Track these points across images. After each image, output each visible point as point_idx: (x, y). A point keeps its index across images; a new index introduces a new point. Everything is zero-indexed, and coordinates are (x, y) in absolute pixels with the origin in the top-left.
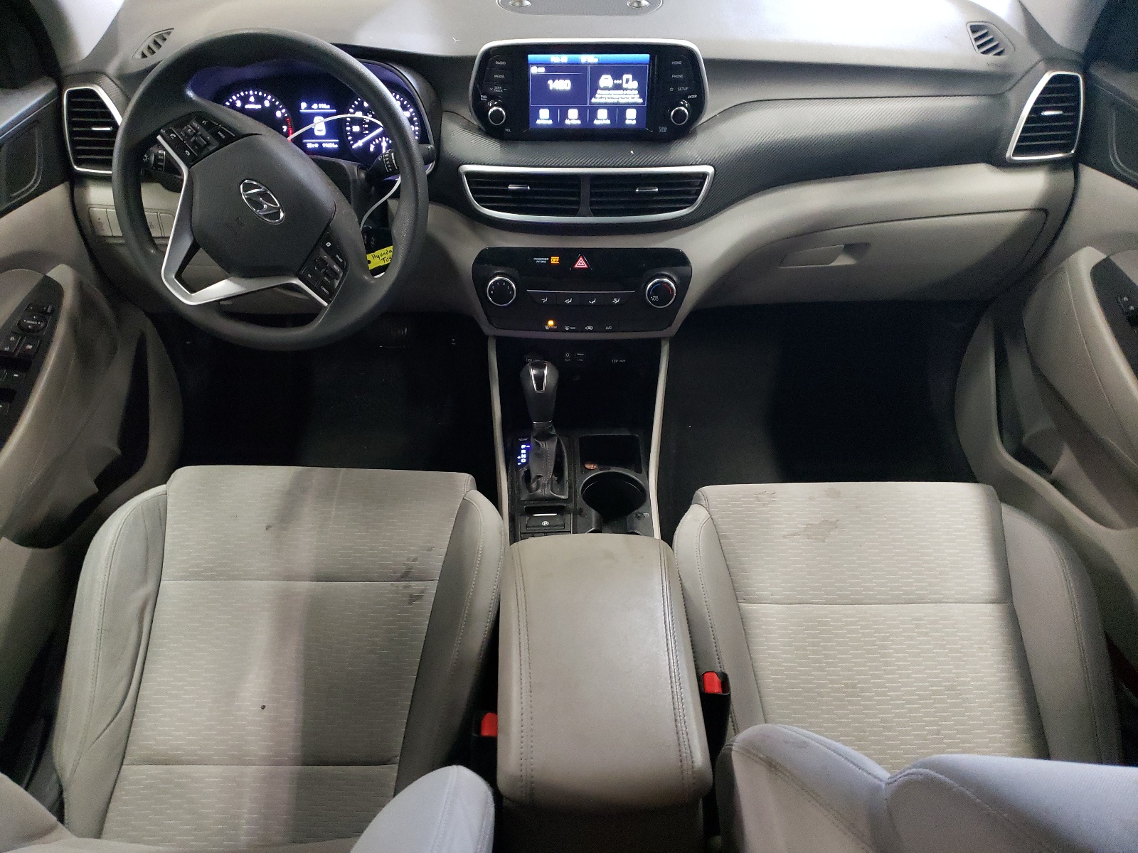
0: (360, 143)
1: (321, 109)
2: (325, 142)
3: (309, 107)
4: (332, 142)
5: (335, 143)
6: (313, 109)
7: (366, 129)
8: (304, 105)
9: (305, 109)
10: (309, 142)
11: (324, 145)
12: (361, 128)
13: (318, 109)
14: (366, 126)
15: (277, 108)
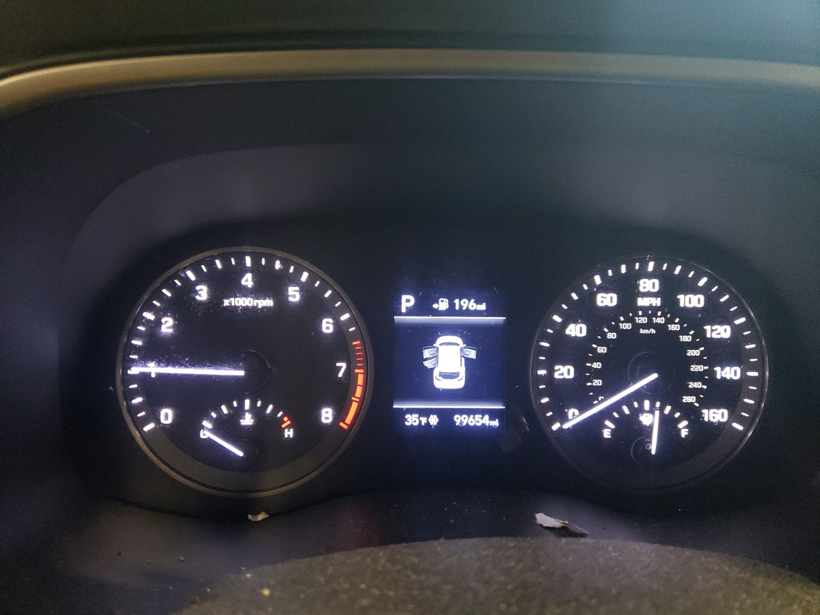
0: (575, 417)
1: (462, 312)
2: (461, 412)
3: (423, 307)
4: (483, 412)
5: (493, 414)
6: (437, 313)
7: (597, 374)
8: (407, 301)
9: (410, 312)
10: (411, 411)
11: (460, 420)
12: (581, 370)
13: (451, 311)
14: (597, 365)
15: (325, 309)
